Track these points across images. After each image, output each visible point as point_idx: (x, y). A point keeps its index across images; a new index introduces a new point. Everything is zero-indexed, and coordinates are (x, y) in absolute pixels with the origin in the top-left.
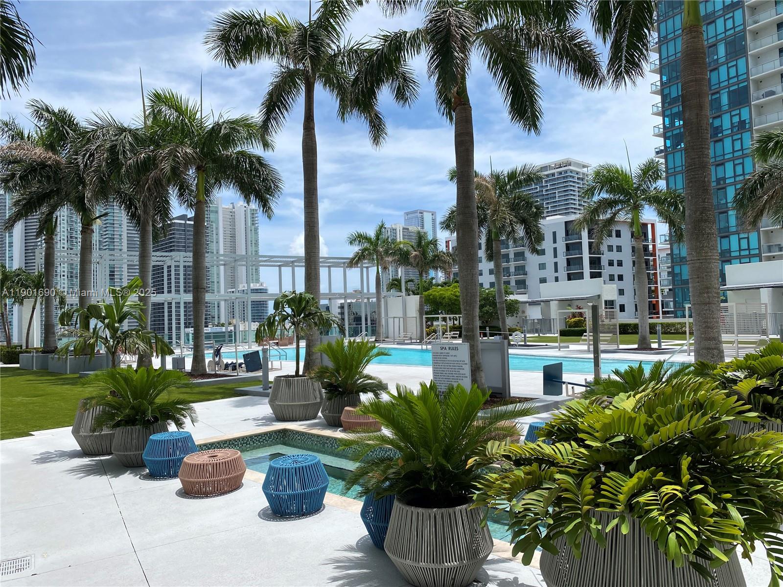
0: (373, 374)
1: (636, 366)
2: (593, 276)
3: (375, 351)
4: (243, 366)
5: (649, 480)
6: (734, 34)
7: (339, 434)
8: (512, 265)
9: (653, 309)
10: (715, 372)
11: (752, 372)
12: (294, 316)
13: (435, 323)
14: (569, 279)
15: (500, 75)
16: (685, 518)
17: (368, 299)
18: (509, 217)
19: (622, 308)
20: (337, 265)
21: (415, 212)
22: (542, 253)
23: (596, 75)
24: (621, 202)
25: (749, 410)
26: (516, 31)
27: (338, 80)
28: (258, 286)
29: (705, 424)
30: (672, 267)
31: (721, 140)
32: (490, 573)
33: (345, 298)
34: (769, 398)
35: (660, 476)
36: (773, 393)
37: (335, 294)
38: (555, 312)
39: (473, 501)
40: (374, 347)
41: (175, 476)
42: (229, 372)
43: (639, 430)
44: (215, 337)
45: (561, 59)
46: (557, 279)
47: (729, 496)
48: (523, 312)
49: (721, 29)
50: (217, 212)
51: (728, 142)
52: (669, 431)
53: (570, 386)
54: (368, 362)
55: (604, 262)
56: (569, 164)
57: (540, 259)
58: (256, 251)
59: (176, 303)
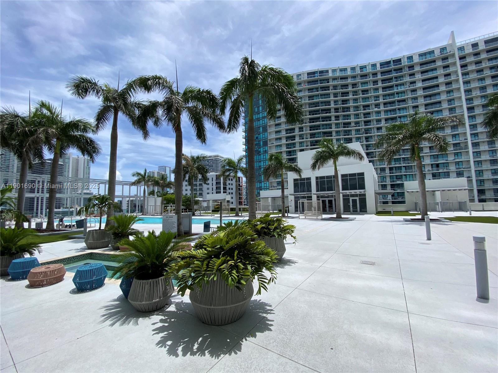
0: (135, 228)
1: (230, 221)
2: (224, 192)
3: (137, 219)
4: (75, 226)
5: (225, 260)
6: (264, 125)
7: (117, 253)
8: (198, 188)
9: (240, 203)
10: (252, 222)
11: (262, 222)
12: (100, 204)
13: (168, 208)
14: (217, 193)
15: (193, 123)
16: (234, 272)
17: (140, 198)
18: (197, 171)
19: (232, 203)
20: (127, 184)
21: (163, 166)
22: (208, 184)
23: (224, 129)
24: (232, 170)
25: (255, 235)
26: (199, 109)
27: (129, 112)
28: (88, 192)
29: (243, 240)
30: (246, 191)
31: (260, 155)
32: (172, 300)
33: (129, 198)
34: (265, 230)
35: (228, 258)
36: (266, 229)
37: (125, 196)
38: (211, 204)
39: (164, 275)
40: (137, 217)
41: (26, 278)
42: (68, 229)
43: (224, 243)
44: (62, 213)
45: (213, 122)
46: (213, 193)
47: (248, 262)
48: (201, 204)
49: (261, 123)
50: (69, 159)
51: (262, 155)
52: (232, 243)
53: (212, 229)
54: (133, 223)
55: (227, 188)
56: (218, 156)
57: (208, 186)
58: (89, 177)
59: (41, 198)
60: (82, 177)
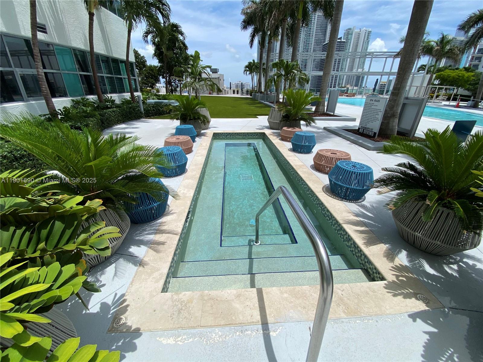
59: (336, 76)
60: (360, 51)
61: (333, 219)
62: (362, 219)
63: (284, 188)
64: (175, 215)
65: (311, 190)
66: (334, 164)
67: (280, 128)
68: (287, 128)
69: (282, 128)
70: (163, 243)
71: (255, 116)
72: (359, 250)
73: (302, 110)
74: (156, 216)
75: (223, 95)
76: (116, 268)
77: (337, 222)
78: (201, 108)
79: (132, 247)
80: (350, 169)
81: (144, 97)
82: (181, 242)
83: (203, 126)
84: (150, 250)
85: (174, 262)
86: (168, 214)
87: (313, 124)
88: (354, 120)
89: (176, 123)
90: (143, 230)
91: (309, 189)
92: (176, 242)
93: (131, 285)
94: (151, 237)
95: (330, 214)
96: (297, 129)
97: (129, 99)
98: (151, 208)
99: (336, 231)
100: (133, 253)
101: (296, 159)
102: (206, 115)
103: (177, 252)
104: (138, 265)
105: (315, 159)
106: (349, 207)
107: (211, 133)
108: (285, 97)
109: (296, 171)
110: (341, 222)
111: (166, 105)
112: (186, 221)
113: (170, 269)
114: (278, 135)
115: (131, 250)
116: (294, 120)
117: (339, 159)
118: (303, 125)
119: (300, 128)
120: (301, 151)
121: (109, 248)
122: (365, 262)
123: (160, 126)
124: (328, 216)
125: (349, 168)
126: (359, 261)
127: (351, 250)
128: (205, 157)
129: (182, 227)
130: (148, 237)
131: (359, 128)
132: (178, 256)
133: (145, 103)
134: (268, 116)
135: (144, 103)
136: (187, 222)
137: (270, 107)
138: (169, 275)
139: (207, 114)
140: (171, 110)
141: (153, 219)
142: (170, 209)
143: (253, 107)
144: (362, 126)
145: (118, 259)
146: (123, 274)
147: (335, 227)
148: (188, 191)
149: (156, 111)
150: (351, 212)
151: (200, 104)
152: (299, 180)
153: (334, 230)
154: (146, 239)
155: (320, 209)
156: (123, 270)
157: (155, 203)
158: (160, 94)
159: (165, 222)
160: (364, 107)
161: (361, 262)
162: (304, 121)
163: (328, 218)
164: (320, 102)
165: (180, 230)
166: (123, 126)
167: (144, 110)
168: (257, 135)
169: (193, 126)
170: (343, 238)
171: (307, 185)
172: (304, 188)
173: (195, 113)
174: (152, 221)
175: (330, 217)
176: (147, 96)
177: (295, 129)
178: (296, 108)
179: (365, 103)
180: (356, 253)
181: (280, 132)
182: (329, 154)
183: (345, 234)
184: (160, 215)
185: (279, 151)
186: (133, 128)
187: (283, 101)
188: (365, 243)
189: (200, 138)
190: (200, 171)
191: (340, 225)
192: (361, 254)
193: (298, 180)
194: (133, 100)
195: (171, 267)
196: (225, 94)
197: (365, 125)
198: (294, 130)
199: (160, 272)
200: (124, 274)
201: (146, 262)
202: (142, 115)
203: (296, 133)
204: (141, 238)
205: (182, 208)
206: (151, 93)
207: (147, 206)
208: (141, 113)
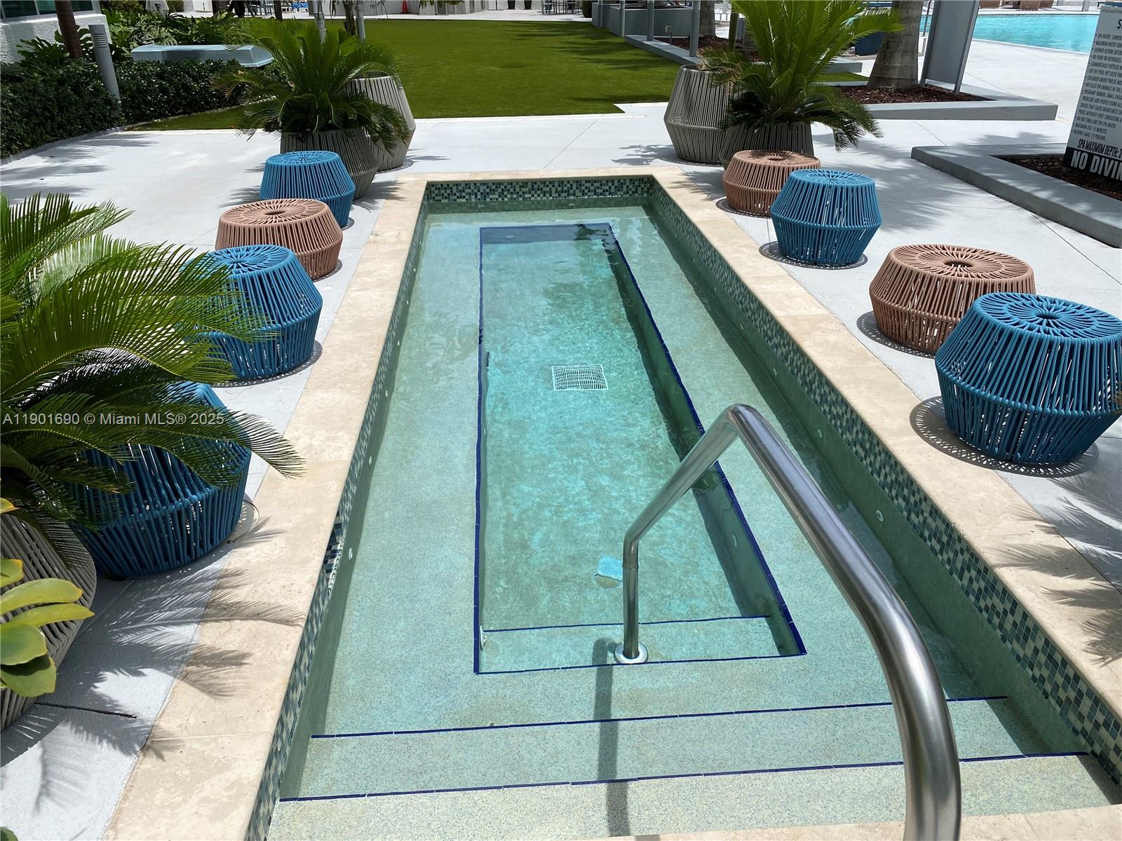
61: (958, 546)
62: (1082, 546)
63: (748, 414)
64: (276, 540)
65: (863, 424)
66: (962, 309)
67: (721, 156)
68: (754, 156)
69: (729, 156)
70: (236, 660)
71: (608, 103)
72: (1071, 675)
73: (816, 72)
74: (202, 546)
75: (463, 12)
76: (45, 763)
77: (975, 557)
78: (370, 75)
79: (108, 675)
80: (1030, 329)
81: (117, 31)
82: (310, 656)
83: (380, 153)
84: (184, 686)
85: (284, 735)
86: (251, 536)
87: (867, 136)
88: (1048, 113)
89: (267, 144)
90: (148, 603)
91: (855, 420)
92: (289, 655)
93: (111, 833)
94: (185, 634)
95: (943, 527)
96: (797, 160)
97: (53, 41)
98: (179, 513)
99: (972, 598)
100: (111, 701)
101: (796, 289)
102: (393, 105)
103: (296, 696)
104: (138, 748)
105: (876, 289)
106: (1023, 493)
107: (416, 183)
108: (741, 16)
109: (794, 343)
110: (991, 557)
111: (217, 67)
112: (326, 567)
113: (269, 763)
114: (714, 187)
115: (101, 688)
116: (780, 119)
117: (981, 289)
118: (823, 139)
119: (809, 153)
120: (814, 255)
121: (47, 665)
122: (1097, 725)
123: (197, 160)
124: (935, 535)
125: (1025, 325)
126: (1068, 721)
127: (1034, 678)
128: (396, 293)
129: (309, 591)
130: (170, 634)
131: (1070, 150)
132: (298, 710)
133: (124, 58)
134: (666, 104)
135: (118, 58)
136: (329, 571)
137: (675, 61)
138: (267, 789)
139: (401, 102)
140: (239, 90)
141: (188, 559)
142: (256, 515)
143: (601, 66)
144: (1082, 142)
145: (51, 727)
146: (75, 784)
147: (965, 582)
148: (328, 439)
149: (172, 92)
150: (1035, 515)
151: (366, 59)
152: (811, 383)
153: (962, 593)
154: (162, 642)
155: (903, 504)
156: (75, 769)
157: (194, 493)
158: (187, 14)
159: (237, 574)
160: (1092, 57)
161: (1079, 726)
162: (826, 123)
163: (934, 542)
164: (894, 36)
165: (301, 603)
166: (34, 161)
167: (121, 88)
168: (619, 189)
169: (337, 156)
170: (1001, 627)
171: (844, 403)
172: (834, 417)
173: (346, 99)
174: (184, 566)
175: (945, 539)
176: (132, 29)
177: (788, 157)
178: (788, 66)
179: (1098, 35)
180: (1056, 687)
181: (719, 175)
182: (936, 267)
183: (1008, 609)
184: (216, 541)
185: (721, 258)
186: (78, 170)
187: (732, 32)
188: (1093, 644)
189: (368, 208)
190: (375, 354)
191: (986, 571)
192: (1080, 694)
193: (805, 383)
194: (69, 47)
195: (273, 755)
196: (472, 11)
197: (1098, 137)
198: (785, 164)
199: (231, 776)
200: (82, 788)
201: (170, 734)
202: (115, 114)
203: (792, 174)
204: (144, 638)
205: (309, 510)
206: (145, 12)
207: (163, 503)
208: (108, 102)
